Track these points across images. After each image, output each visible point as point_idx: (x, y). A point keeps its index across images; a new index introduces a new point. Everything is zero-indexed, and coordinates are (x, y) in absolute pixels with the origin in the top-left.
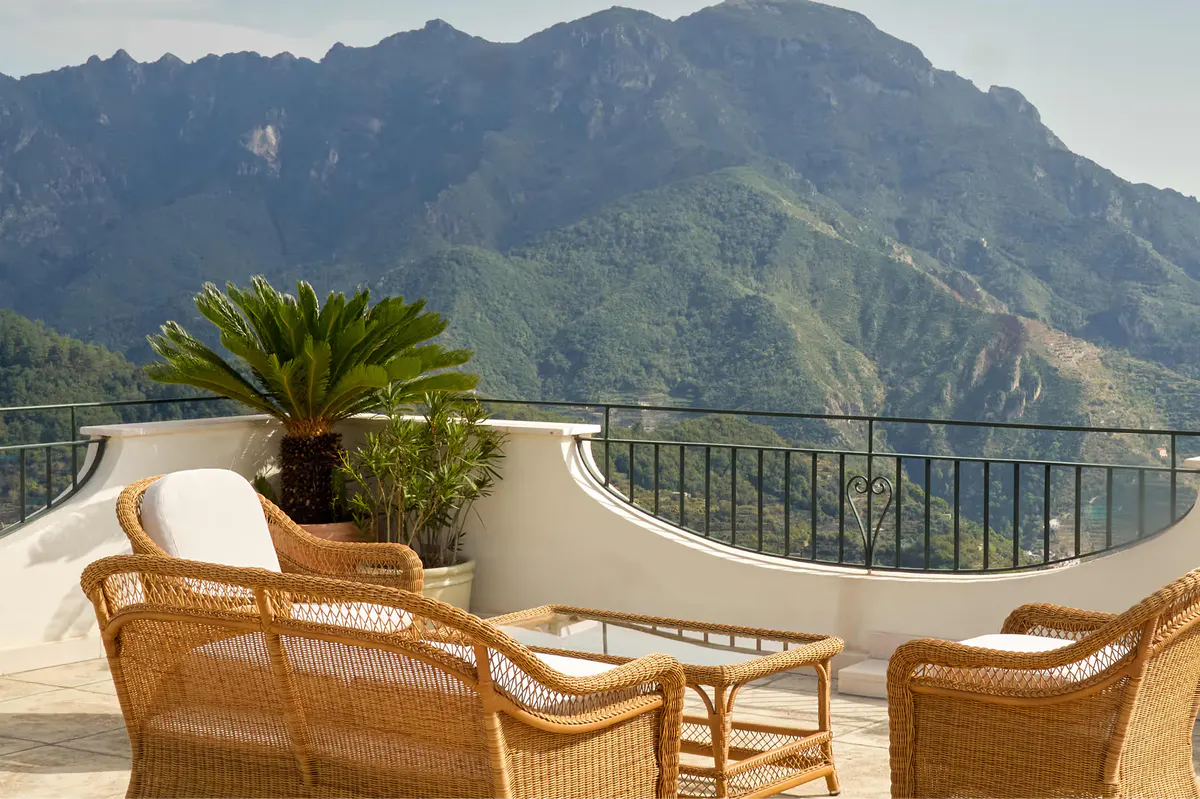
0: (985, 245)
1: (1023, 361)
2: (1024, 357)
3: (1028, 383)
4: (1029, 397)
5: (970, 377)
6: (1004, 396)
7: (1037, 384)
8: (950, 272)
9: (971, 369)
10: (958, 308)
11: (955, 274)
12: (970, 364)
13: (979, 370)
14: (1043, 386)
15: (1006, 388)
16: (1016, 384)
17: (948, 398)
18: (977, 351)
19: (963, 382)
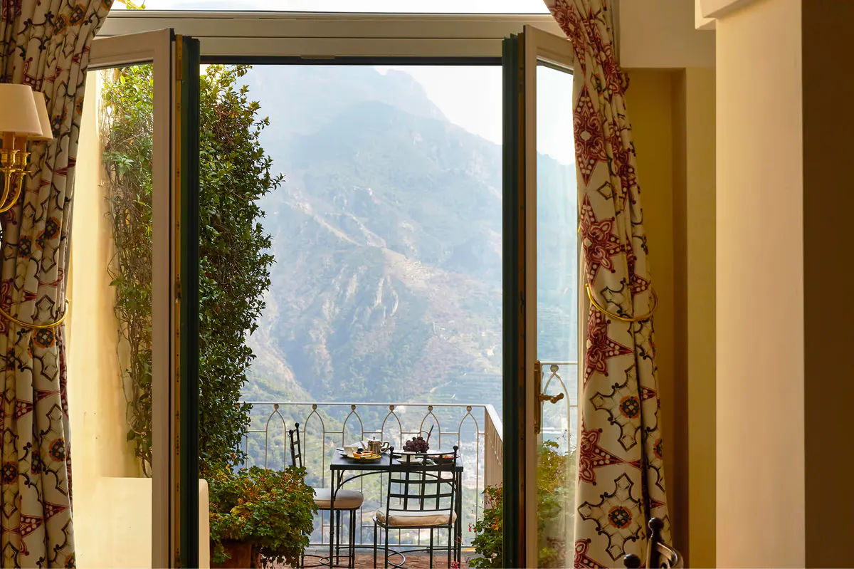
0: (371, 193)
1: (385, 283)
2: (386, 279)
3: (388, 300)
4: (388, 311)
5: (344, 296)
6: (369, 311)
7: (395, 300)
8: (339, 214)
9: (345, 291)
10: (337, 242)
11: (343, 217)
12: (345, 286)
13: (352, 290)
14: (400, 302)
15: (371, 304)
16: (379, 301)
17: (326, 313)
18: (350, 275)
19: (340, 300)
